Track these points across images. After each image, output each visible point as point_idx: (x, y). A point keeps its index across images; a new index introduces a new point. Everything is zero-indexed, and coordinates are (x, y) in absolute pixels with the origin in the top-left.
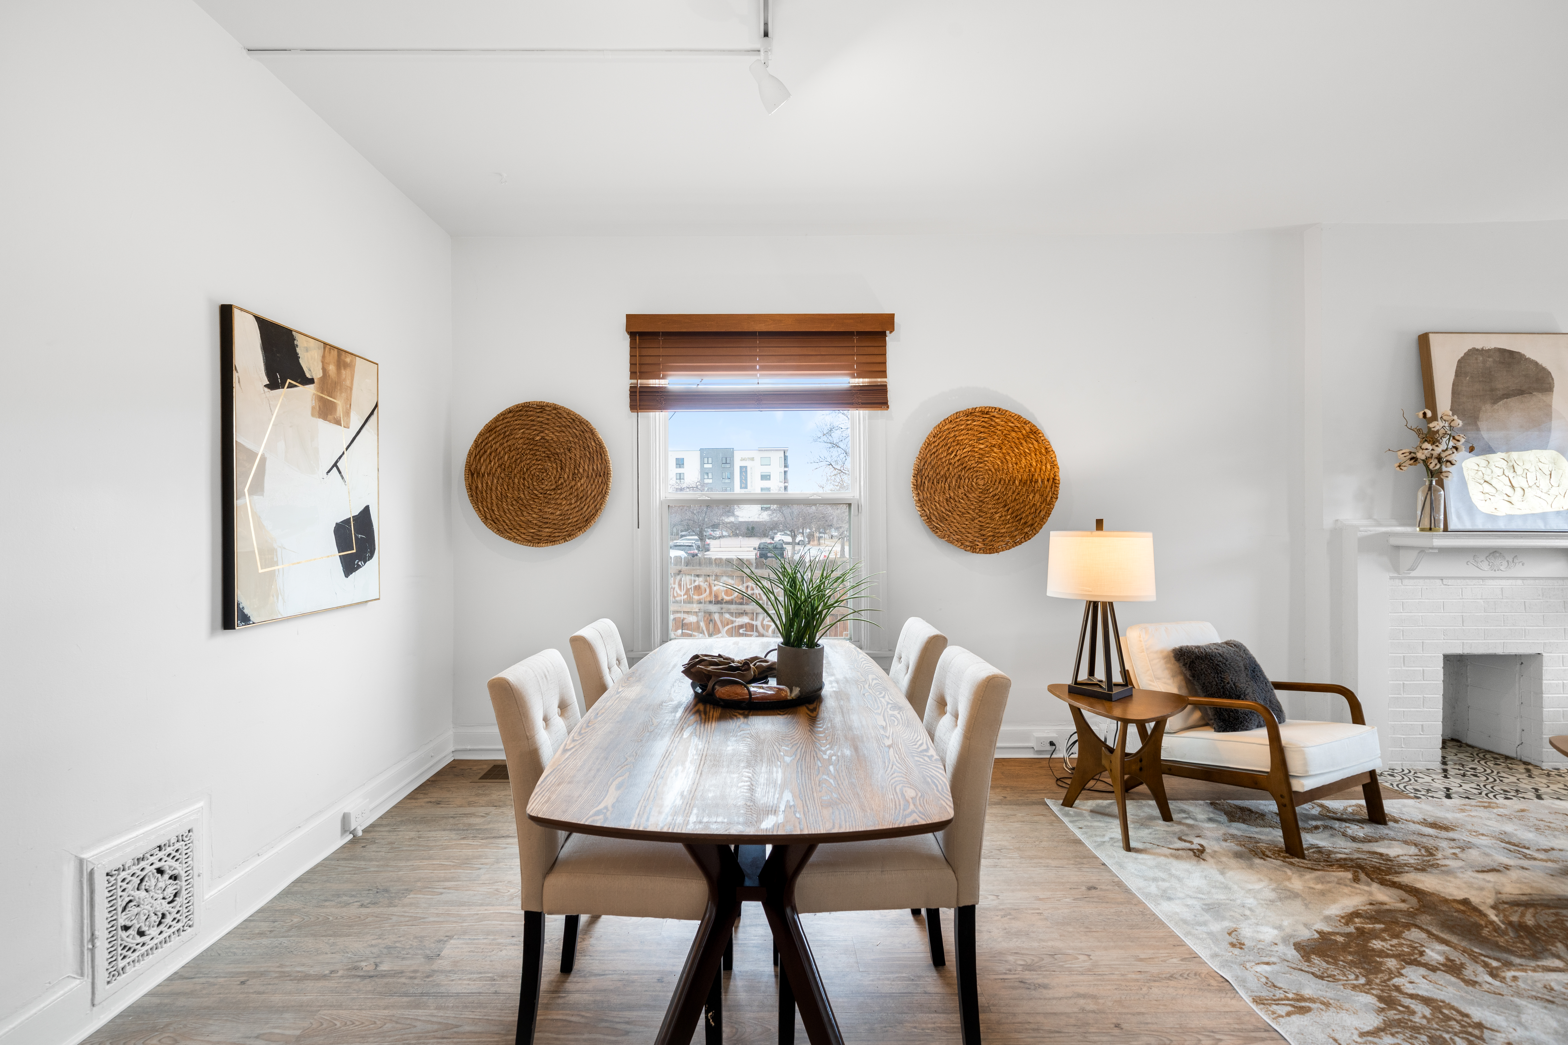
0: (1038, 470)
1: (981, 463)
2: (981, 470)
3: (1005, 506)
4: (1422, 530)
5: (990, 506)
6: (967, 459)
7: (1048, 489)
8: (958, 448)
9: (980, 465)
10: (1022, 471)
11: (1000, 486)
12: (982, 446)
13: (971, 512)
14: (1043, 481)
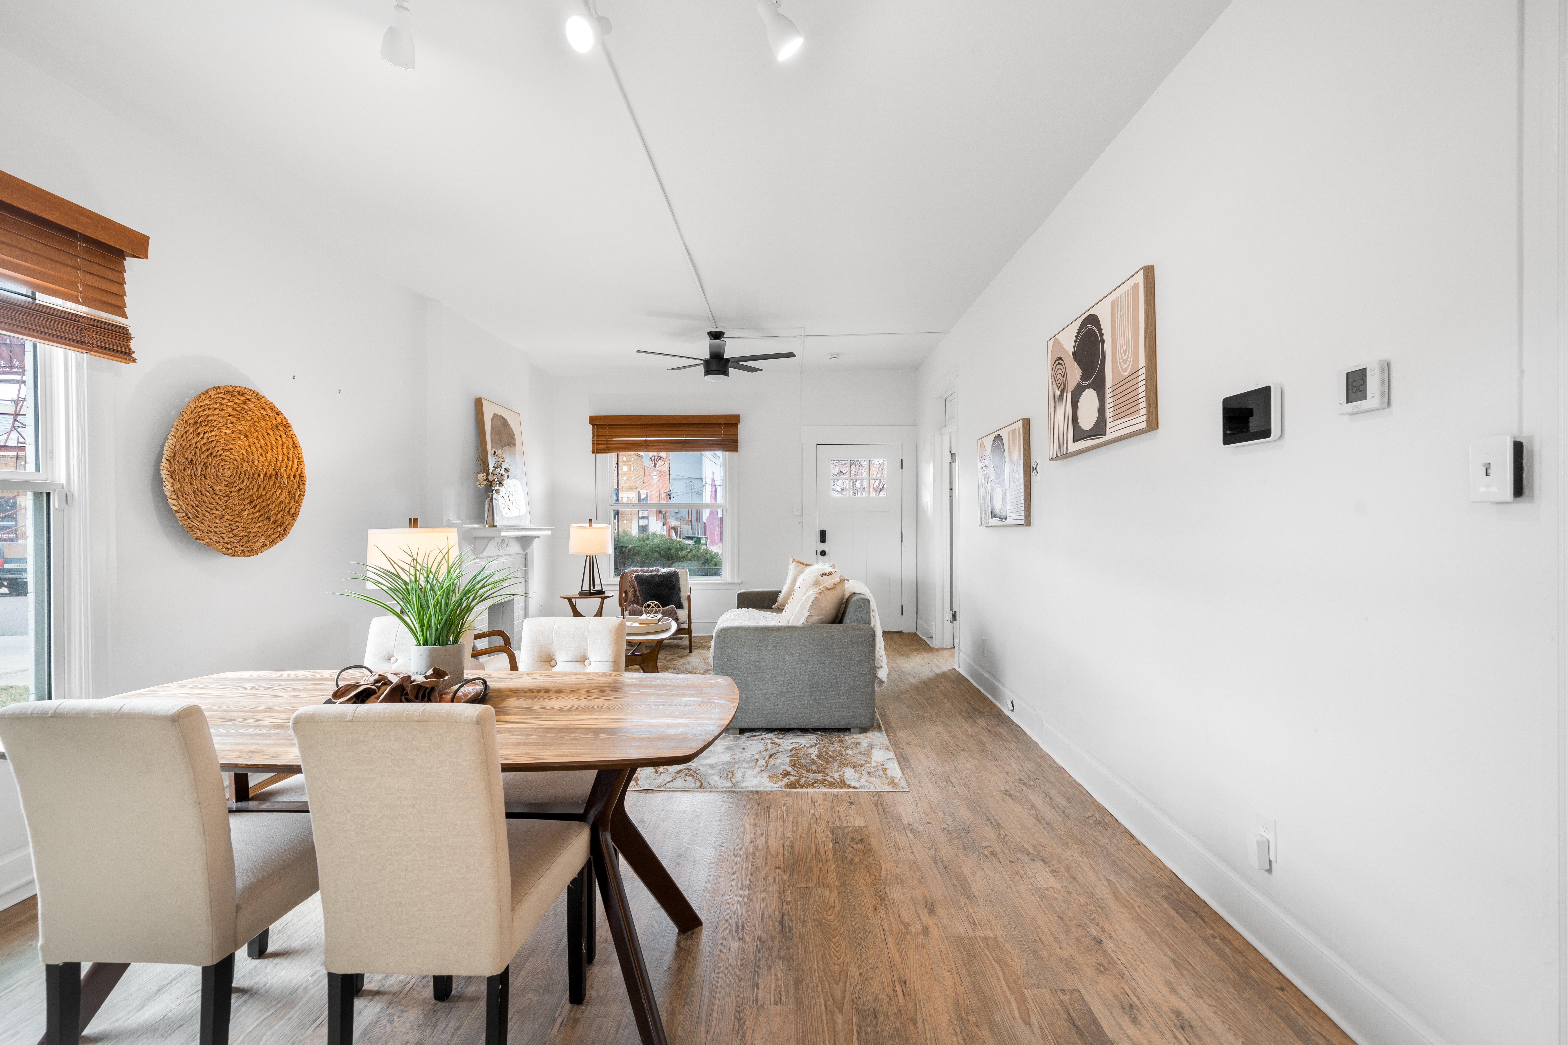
0: (284, 466)
1: (226, 451)
2: (227, 458)
3: (251, 502)
4: (490, 526)
5: (237, 502)
6: (213, 444)
7: (296, 486)
8: (206, 429)
9: (226, 454)
10: (266, 464)
11: (246, 480)
12: (229, 431)
13: (219, 508)
14: (288, 477)
